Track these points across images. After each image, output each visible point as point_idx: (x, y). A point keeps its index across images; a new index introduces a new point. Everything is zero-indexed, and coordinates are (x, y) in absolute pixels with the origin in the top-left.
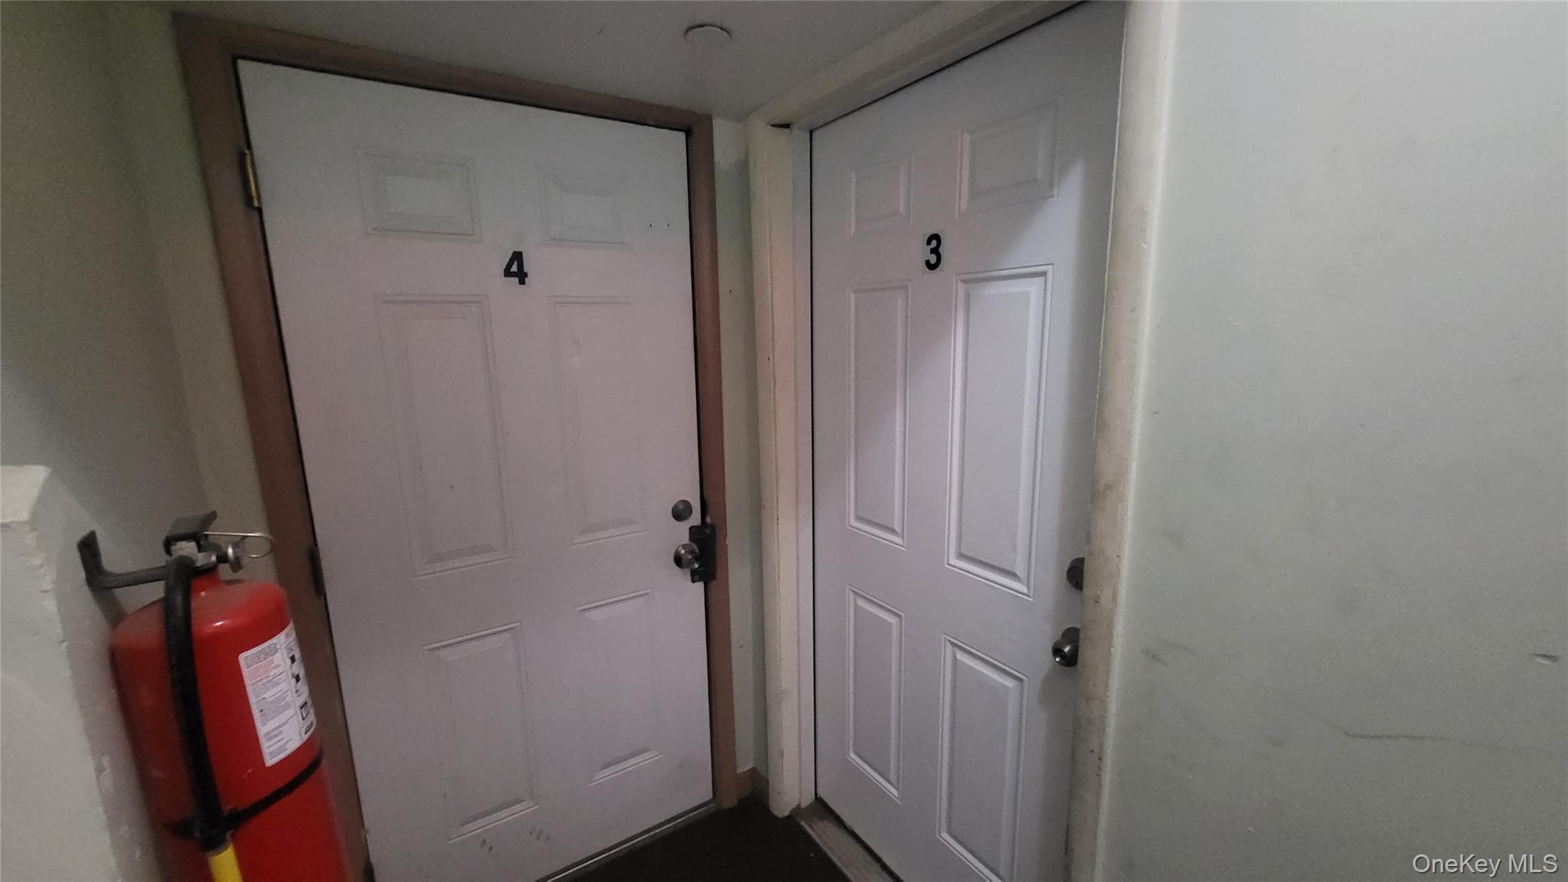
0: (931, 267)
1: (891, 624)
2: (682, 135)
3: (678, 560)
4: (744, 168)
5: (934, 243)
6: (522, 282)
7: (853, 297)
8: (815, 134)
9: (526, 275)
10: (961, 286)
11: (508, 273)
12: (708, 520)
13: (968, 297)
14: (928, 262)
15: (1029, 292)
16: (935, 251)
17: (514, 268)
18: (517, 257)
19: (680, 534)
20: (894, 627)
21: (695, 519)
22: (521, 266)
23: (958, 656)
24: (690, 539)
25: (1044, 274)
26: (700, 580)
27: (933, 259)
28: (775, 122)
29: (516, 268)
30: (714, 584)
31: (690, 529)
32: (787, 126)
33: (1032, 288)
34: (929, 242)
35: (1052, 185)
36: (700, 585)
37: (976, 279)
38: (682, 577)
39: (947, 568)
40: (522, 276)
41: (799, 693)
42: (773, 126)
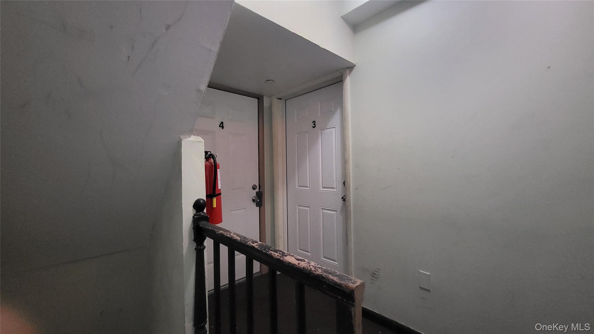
0: (314, 127)
1: (308, 210)
2: (257, 99)
3: (253, 200)
4: (270, 107)
5: (314, 123)
6: (223, 128)
7: (296, 135)
8: (286, 101)
9: (224, 127)
10: (320, 131)
11: (220, 126)
12: (260, 190)
13: (321, 133)
14: (313, 127)
15: (332, 131)
16: (314, 124)
17: (221, 125)
18: (222, 123)
19: (254, 193)
20: (309, 210)
21: (257, 190)
22: (223, 125)
23: (324, 211)
24: (256, 195)
25: (335, 127)
26: (258, 206)
27: (314, 126)
28: (278, 98)
29: (222, 125)
30: (261, 208)
31: (256, 192)
32: (280, 99)
33: (333, 130)
34: (313, 123)
35: (335, 112)
36: (258, 207)
37: (323, 129)
38: (254, 205)
39: (321, 192)
40: (223, 127)
41: (284, 236)
42: (278, 99)
